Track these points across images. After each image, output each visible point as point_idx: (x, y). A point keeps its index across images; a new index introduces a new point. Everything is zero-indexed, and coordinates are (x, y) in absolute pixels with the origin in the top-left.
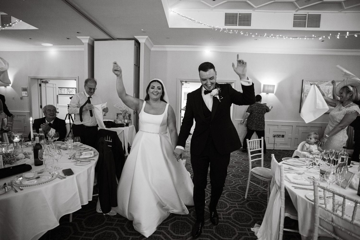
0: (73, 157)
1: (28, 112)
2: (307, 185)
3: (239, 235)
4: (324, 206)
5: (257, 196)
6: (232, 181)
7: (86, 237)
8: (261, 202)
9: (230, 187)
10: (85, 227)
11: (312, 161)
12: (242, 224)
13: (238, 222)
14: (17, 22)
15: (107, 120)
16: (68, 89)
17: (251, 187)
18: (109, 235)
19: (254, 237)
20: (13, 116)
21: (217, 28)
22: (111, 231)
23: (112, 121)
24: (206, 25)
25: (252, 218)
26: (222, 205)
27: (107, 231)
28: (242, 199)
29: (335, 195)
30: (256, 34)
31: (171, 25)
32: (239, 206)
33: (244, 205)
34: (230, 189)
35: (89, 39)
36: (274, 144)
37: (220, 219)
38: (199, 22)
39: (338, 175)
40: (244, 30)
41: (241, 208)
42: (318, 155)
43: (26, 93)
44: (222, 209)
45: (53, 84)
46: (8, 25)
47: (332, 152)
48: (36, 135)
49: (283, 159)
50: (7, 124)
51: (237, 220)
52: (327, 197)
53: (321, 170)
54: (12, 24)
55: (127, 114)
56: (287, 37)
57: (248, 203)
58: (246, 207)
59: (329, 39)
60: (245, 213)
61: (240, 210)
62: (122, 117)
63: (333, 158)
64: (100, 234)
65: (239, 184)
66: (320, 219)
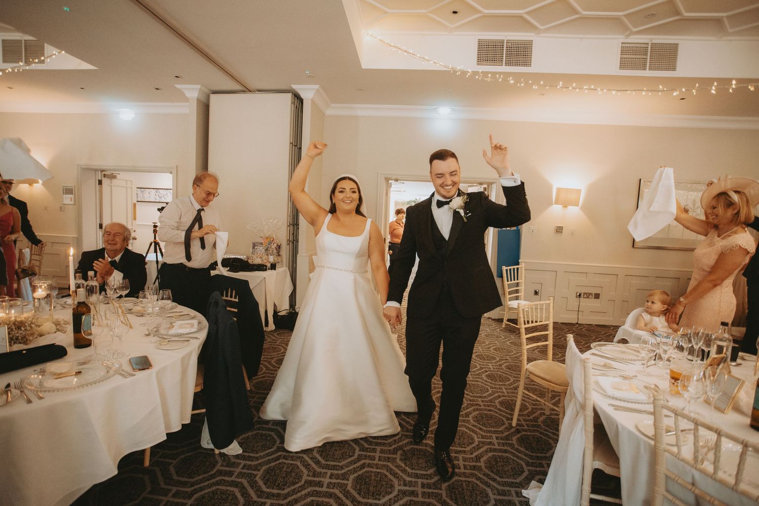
0: (155, 332)
1: (74, 236)
2: (642, 403)
3: (496, 504)
4: (675, 449)
5: (538, 421)
6: (488, 389)
7: (176, 500)
8: (547, 435)
9: (483, 401)
10: (175, 477)
11: (654, 351)
12: (503, 480)
13: (496, 477)
14: (55, 54)
15: (232, 257)
16: (157, 192)
17: (526, 402)
18: (224, 496)
20: (42, 244)
21: (460, 70)
22: (229, 488)
23: (243, 257)
24: (438, 64)
25: (526, 468)
26: (464, 438)
27: (220, 487)
28: (506, 428)
29: (700, 428)
30: (542, 83)
31: (367, 62)
32: (498, 441)
33: (509, 440)
34: (482, 405)
35: (200, 89)
36: (577, 312)
37: (457, 468)
38: (423, 58)
39: (708, 382)
40: (516, 76)
41: (504, 446)
42: (667, 337)
43: (71, 198)
44: (462, 447)
45: (127, 181)
46: (37, 61)
47: (699, 333)
48: (81, 285)
49: (592, 345)
50: (31, 260)
51: (492, 472)
52: (682, 431)
53: (672, 371)
54: (45, 58)
55: (274, 244)
56: (605, 91)
57: (519, 436)
58: (513, 444)
59: (695, 94)
60: (512, 457)
61: (501, 451)
62: (263, 250)
63: (699, 345)
64: (205, 494)
65: (501, 394)
66: (667, 477)
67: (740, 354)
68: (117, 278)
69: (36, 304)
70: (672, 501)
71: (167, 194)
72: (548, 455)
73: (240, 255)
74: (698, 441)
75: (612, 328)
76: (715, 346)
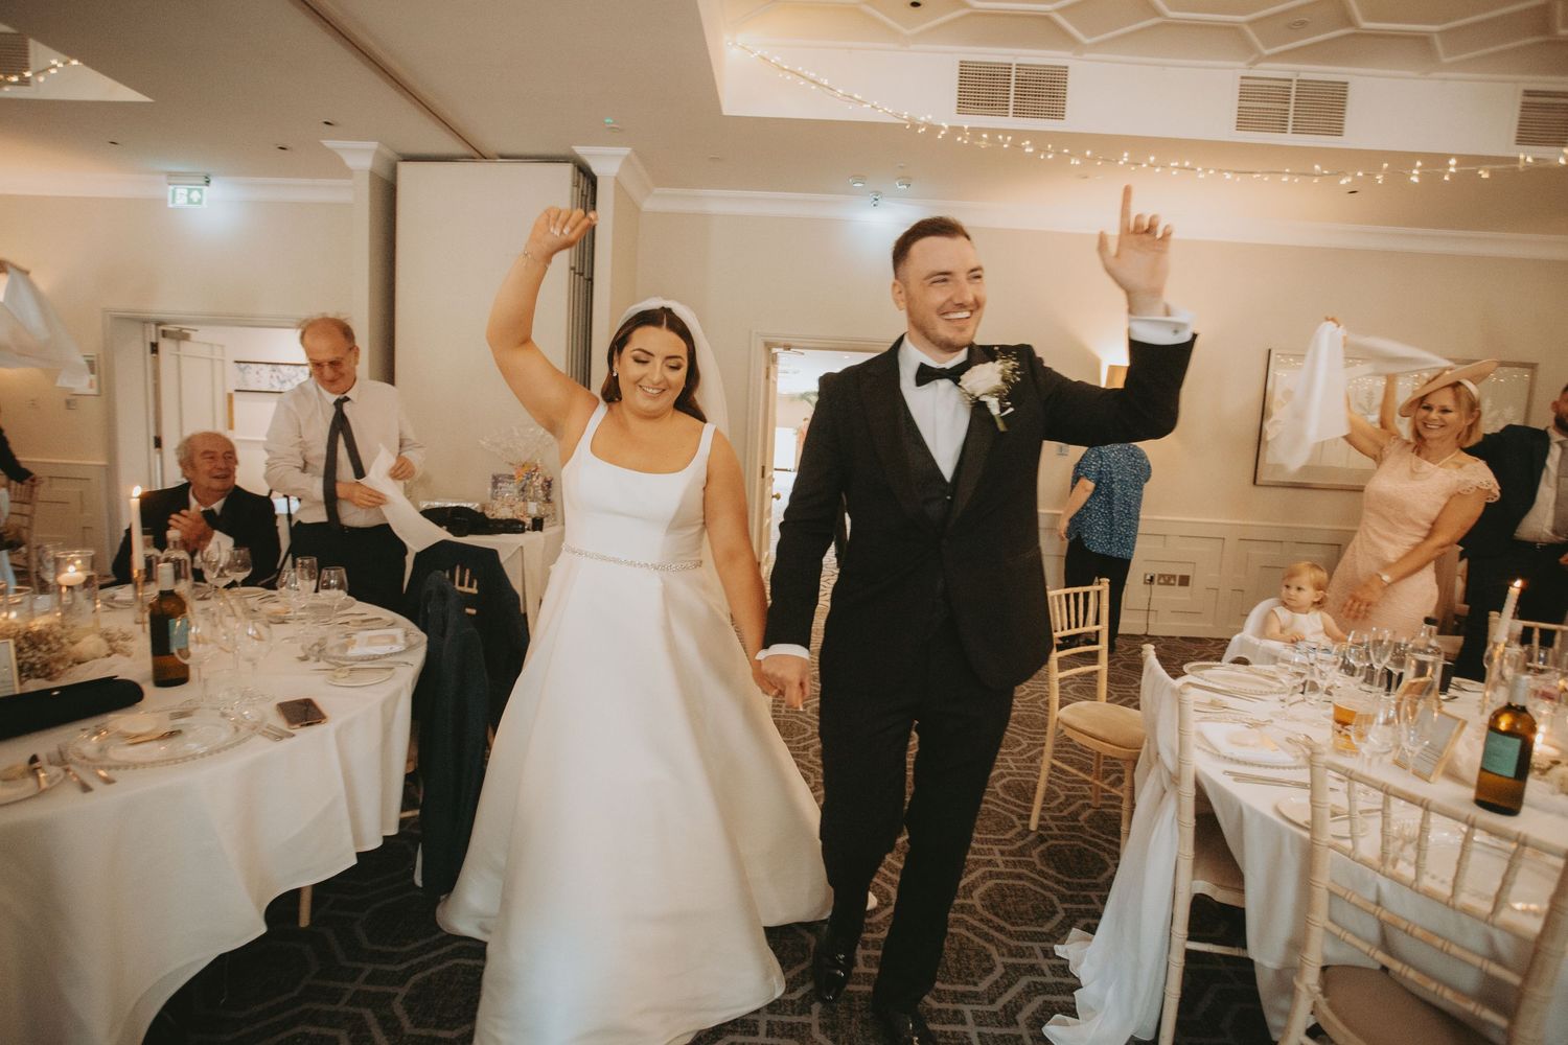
0: (316, 652)
1: (100, 463)
2: (1284, 768)
3: (1006, 973)
4: (1348, 844)
5: (1080, 818)
7: (373, 989)
8: (1096, 845)
10: (367, 945)
11: (1301, 675)
12: (1018, 929)
13: (1003, 923)
14: (56, 66)
15: (450, 505)
16: (274, 371)
17: (1054, 784)
18: (471, 978)
19: (1066, 981)
20: (33, 480)
21: (925, 123)
23: (474, 506)
24: (880, 111)
25: (1060, 907)
28: (1019, 833)
29: (1393, 800)
30: (1088, 153)
31: (733, 103)
32: (1004, 858)
33: (1024, 856)
35: (377, 151)
36: (1146, 613)
38: (850, 97)
39: (1404, 725)
40: (1038, 137)
41: (1016, 867)
43: (92, 381)
45: (211, 345)
46: (15, 79)
47: (1382, 641)
48: (153, 557)
49: (1186, 668)
51: (997, 915)
52: (1361, 812)
53: (1337, 708)
54: (33, 74)
55: (537, 478)
56: (1211, 172)
57: (1042, 847)
58: (1033, 863)
59: (1380, 182)
60: (1032, 887)
61: (1011, 876)
62: (516, 491)
63: (1383, 663)
64: (433, 974)
65: (1005, 771)
66: (1331, 893)
67: (1455, 680)
68: (220, 547)
69: (64, 598)
70: (1340, 936)
71: (297, 375)
72: (1101, 880)
73: (468, 501)
74: (1389, 824)
75: (1213, 643)
76: (1413, 662)
